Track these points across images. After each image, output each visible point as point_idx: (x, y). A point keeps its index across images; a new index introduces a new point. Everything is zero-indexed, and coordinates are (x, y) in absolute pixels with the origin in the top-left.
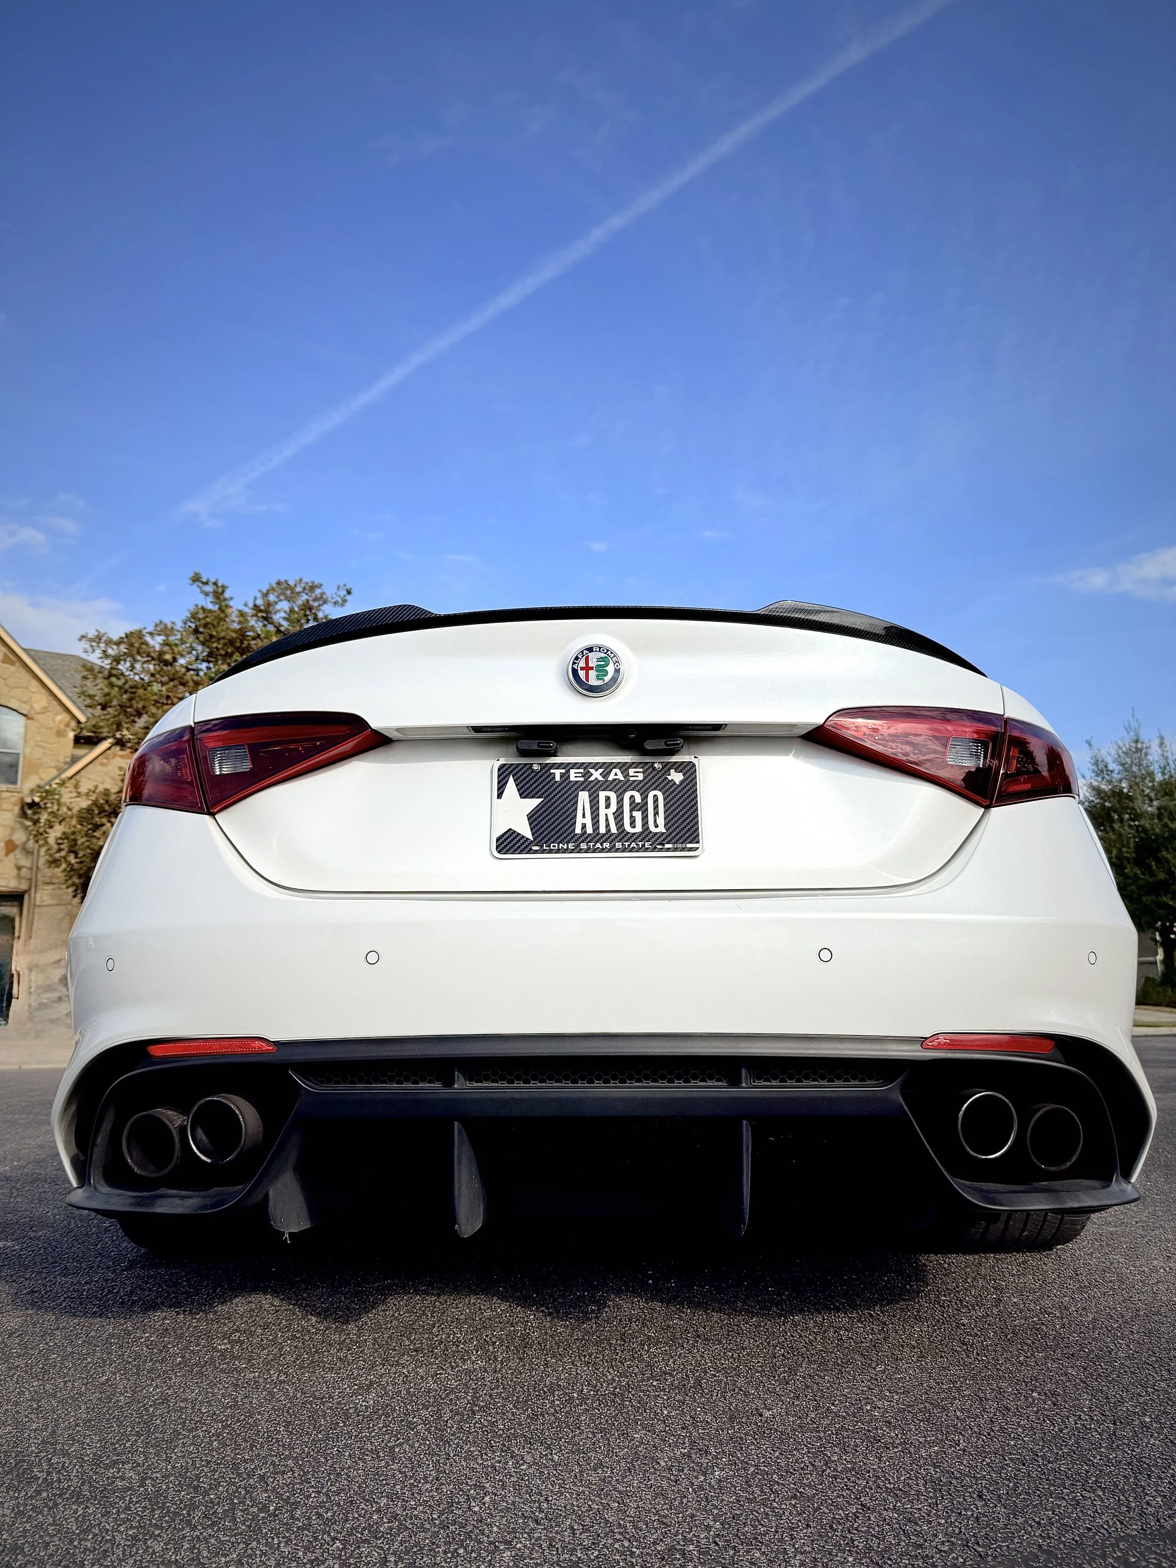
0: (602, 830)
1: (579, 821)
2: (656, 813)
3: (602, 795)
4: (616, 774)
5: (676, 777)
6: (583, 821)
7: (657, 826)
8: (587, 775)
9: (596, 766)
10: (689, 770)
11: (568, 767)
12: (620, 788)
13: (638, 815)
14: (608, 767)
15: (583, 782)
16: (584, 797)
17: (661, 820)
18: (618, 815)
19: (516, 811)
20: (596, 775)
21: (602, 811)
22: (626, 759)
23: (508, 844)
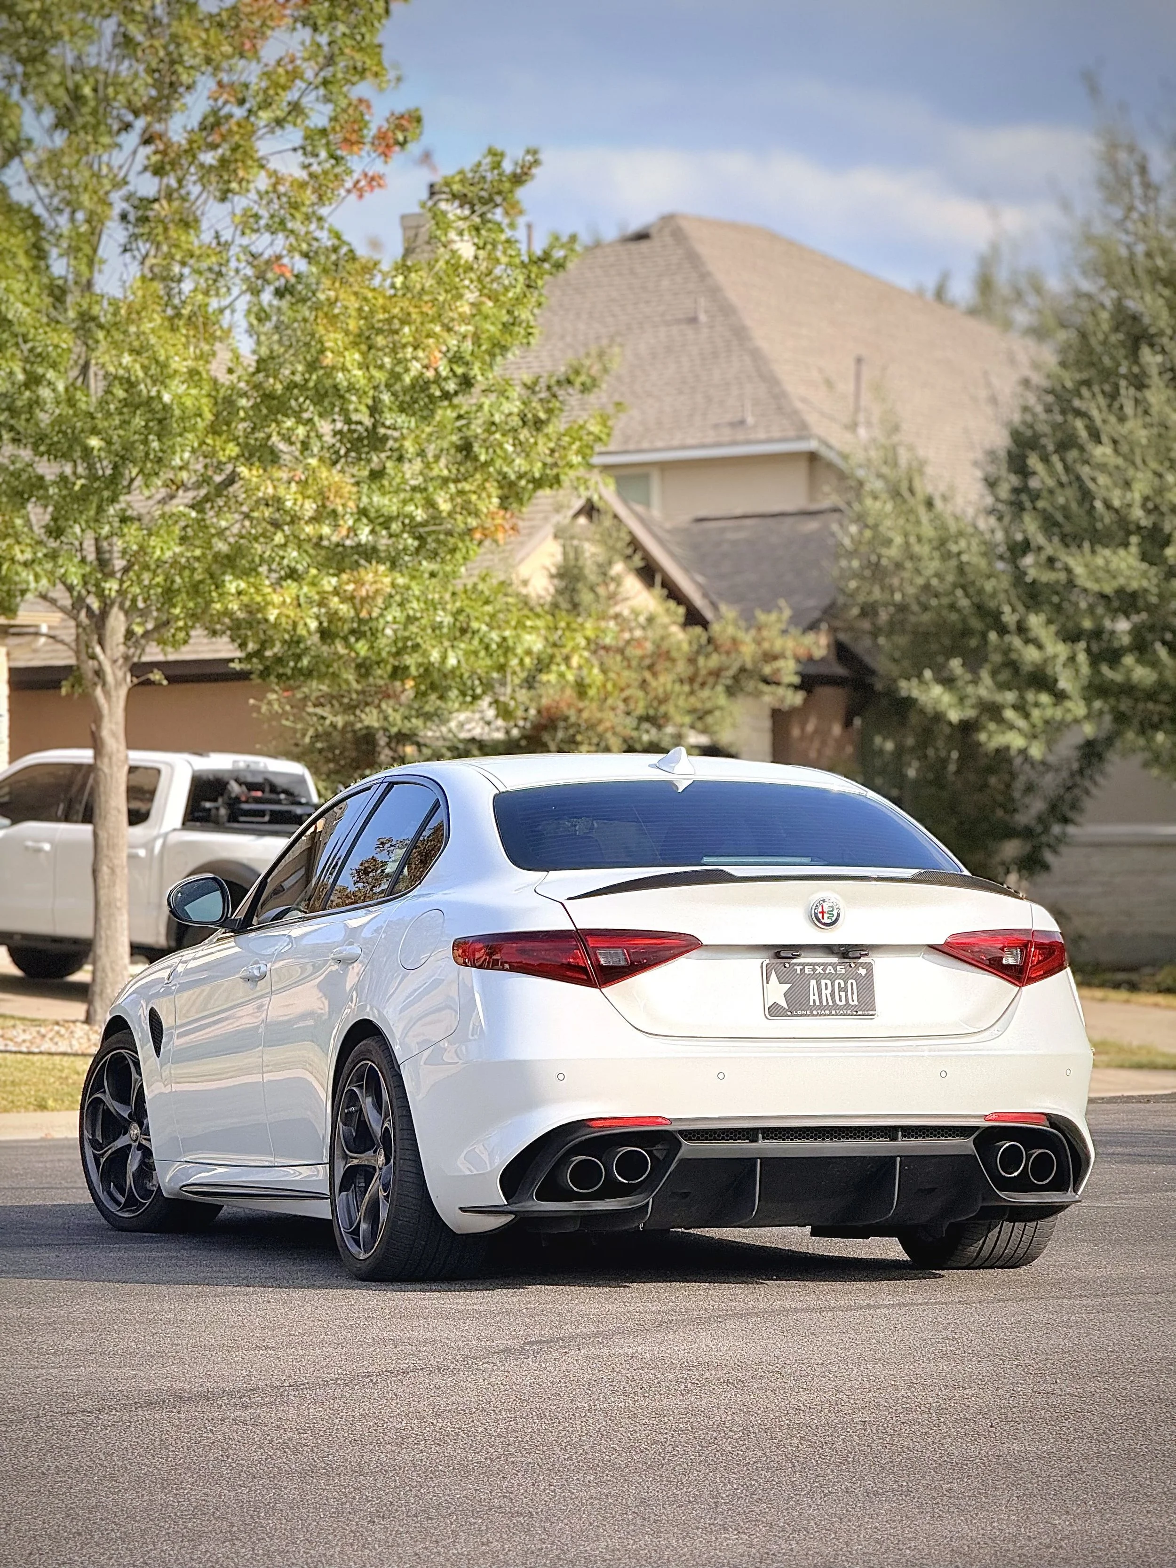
0: (824, 1003)
1: (812, 998)
2: (852, 993)
3: (823, 982)
4: (830, 969)
5: (863, 972)
6: (813, 997)
7: (852, 1001)
8: (814, 970)
9: (819, 964)
10: (869, 967)
11: (804, 965)
12: (836, 976)
13: (843, 994)
14: (825, 965)
15: (813, 974)
16: (813, 983)
17: (855, 997)
18: (832, 994)
19: (777, 992)
20: (819, 970)
21: (824, 991)
22: (835, 960)
23: (774, 1011)
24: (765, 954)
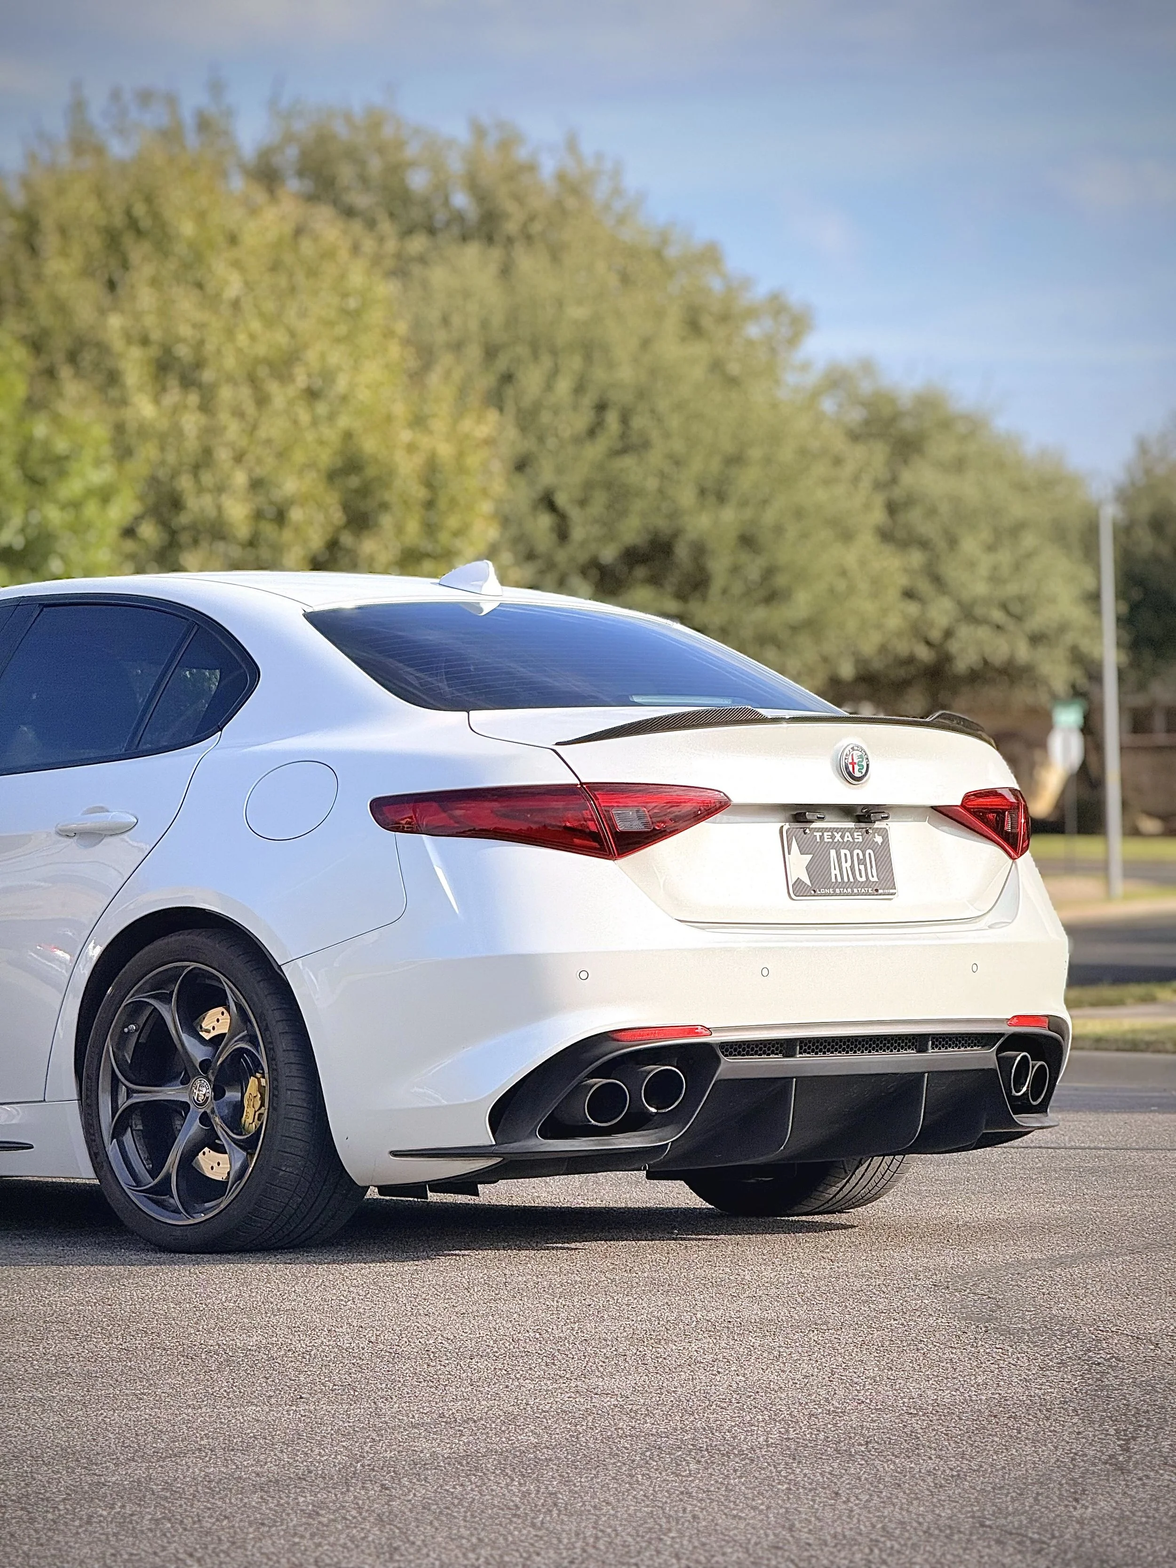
0: (846, 880)
1: (833, 872)
2: (871, 867)
3: (843, 852)
4: (848, 837)
5: (879, 839)
6: (835, 872)
7: (873, 877)
8: (833, 837)
9: (837, 830)
10: (884, 833)
11: (823, 830)
12: (851, 846)
13: (862, 867)
14: (843, 831)
15: (832, 843)
16: (833, 853)
17: (875, 874)
18: (852, 867)
19: (799, 864)
20: (838, 836)
21: (844, 865)
22: (852, 825)
23: (798, 890)
24: (782, 816)
